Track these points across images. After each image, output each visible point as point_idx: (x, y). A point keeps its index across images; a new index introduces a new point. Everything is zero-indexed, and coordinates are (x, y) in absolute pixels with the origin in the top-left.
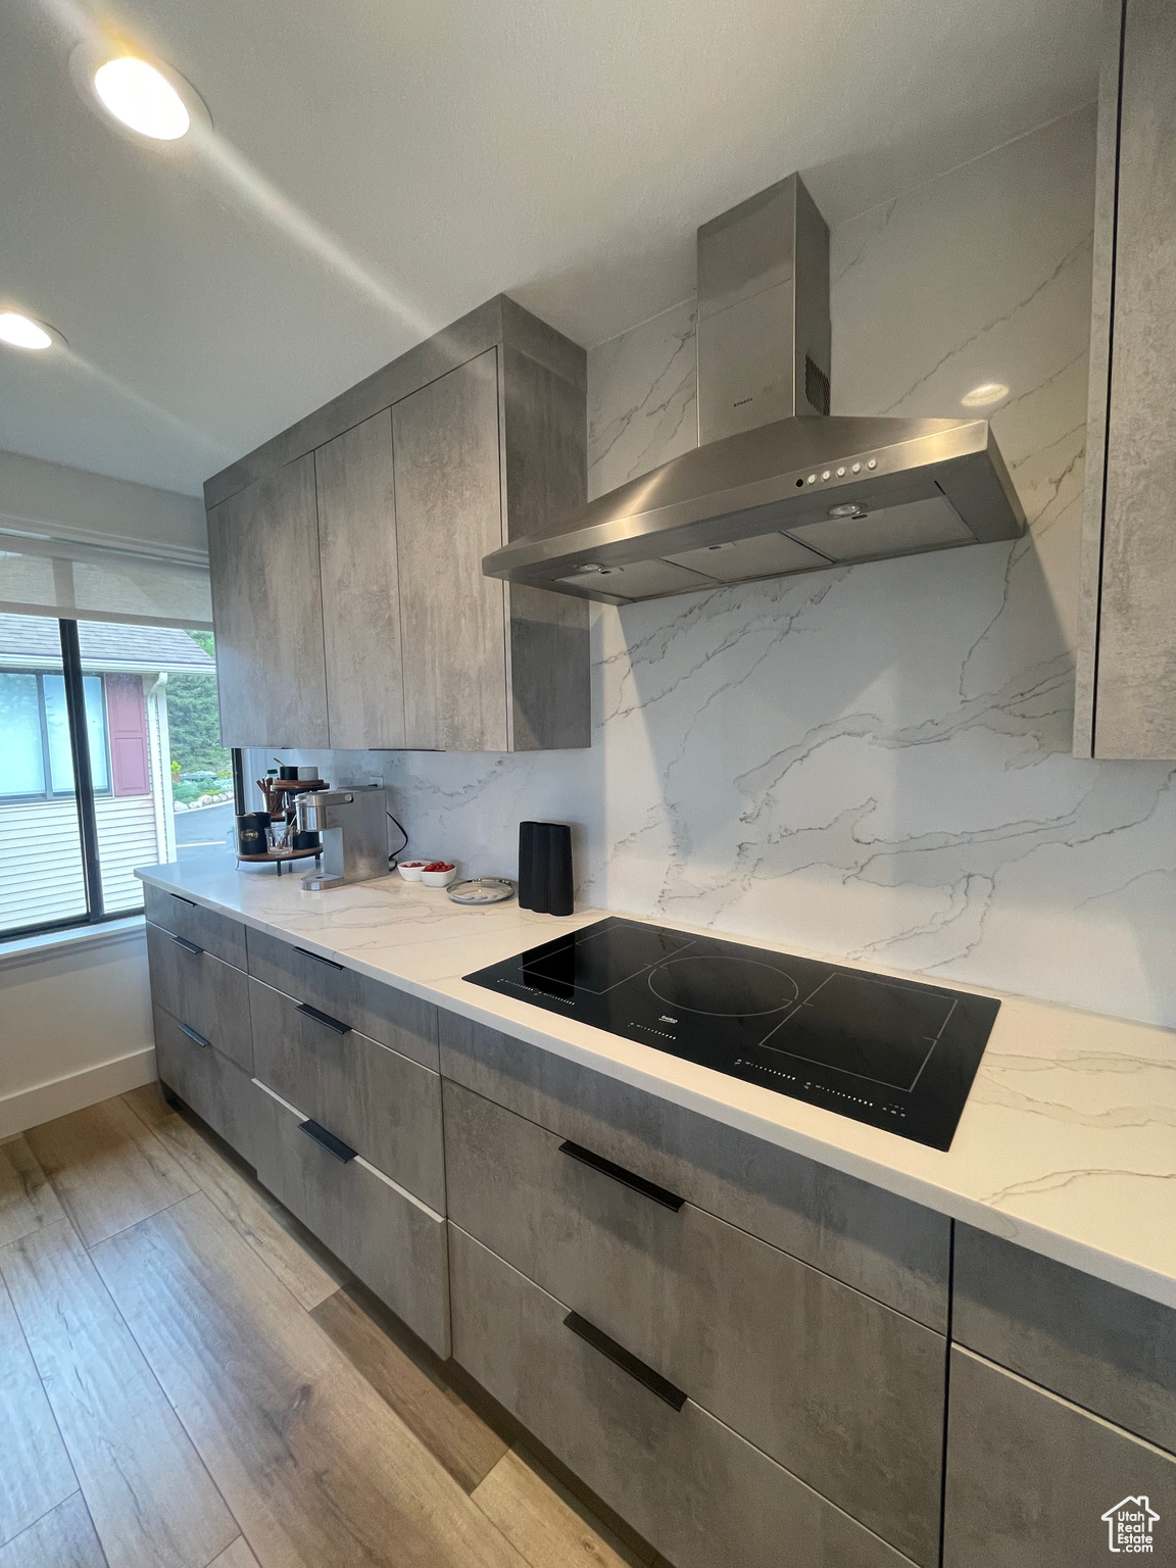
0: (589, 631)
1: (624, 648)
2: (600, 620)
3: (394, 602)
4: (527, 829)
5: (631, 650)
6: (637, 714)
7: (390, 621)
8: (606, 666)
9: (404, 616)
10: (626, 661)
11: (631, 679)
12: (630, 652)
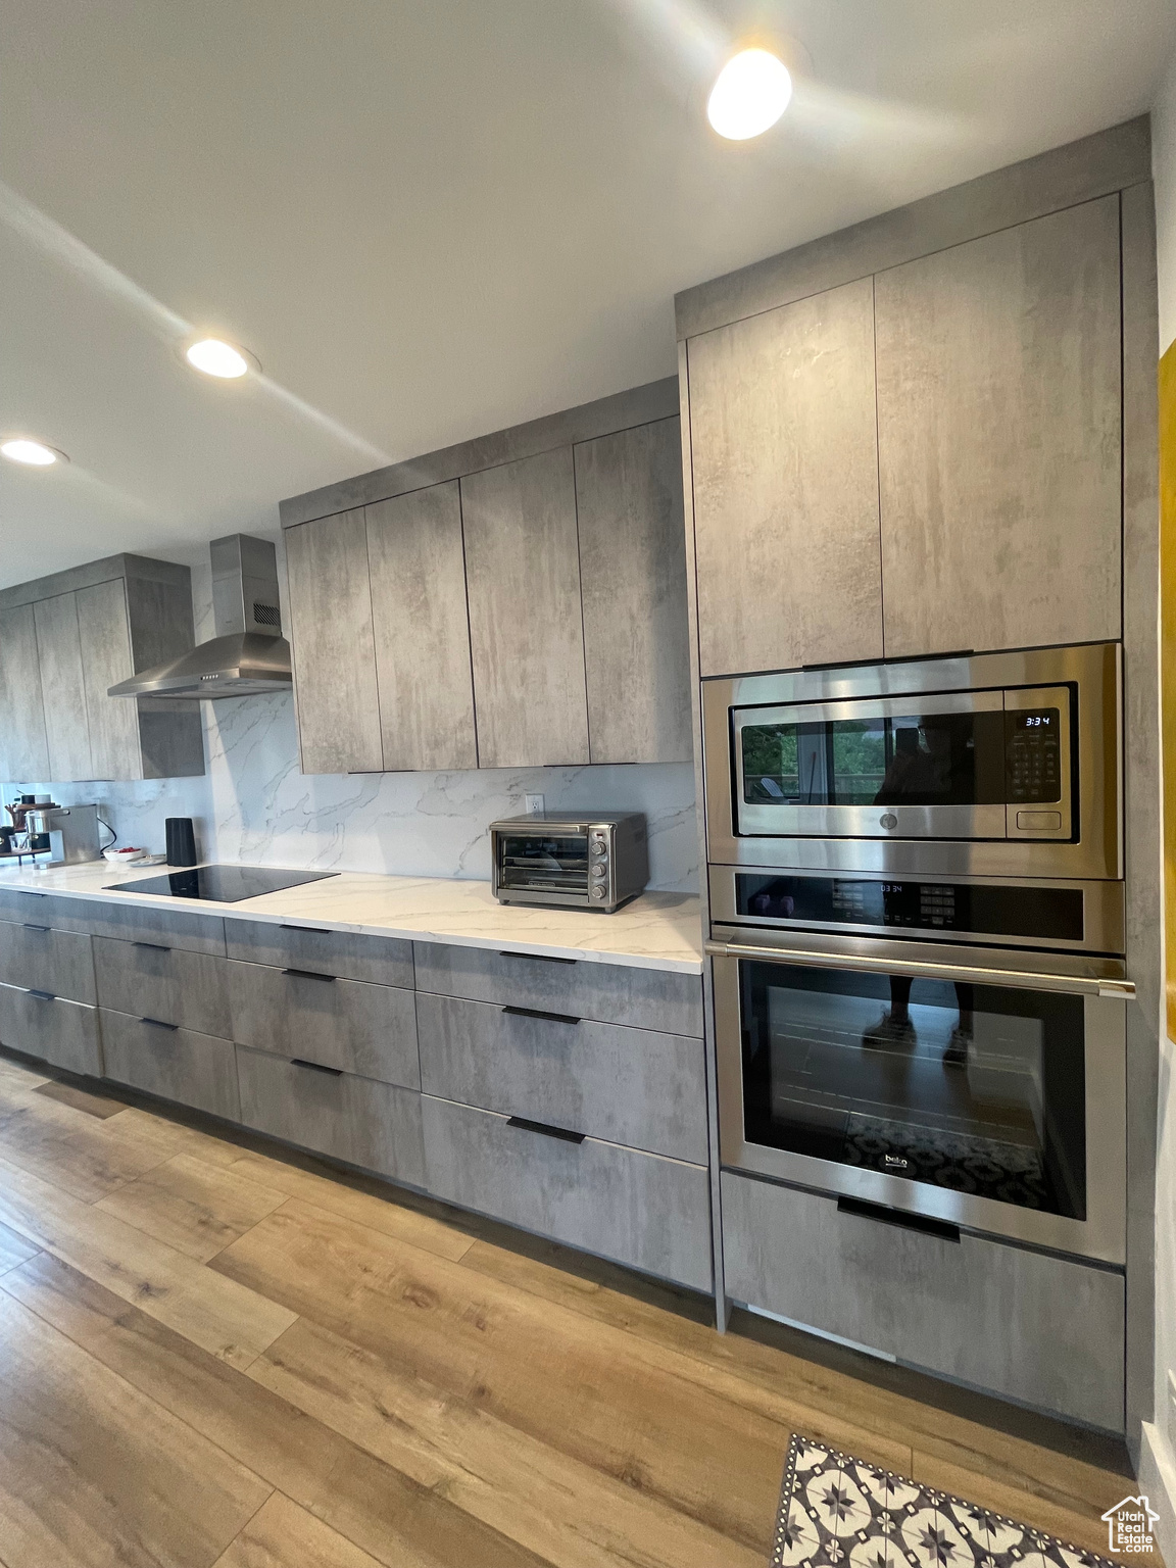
0: (198, 713)
1: (215, 722)
2: (205, 708)
3: (83, 698)
4: (169, 822)
5: (220, 723)
6: (223, 756)
7: (81, 709)
8: (210, 733)
10: (216, 729)
11: (219, 740)
12: (218, 724)
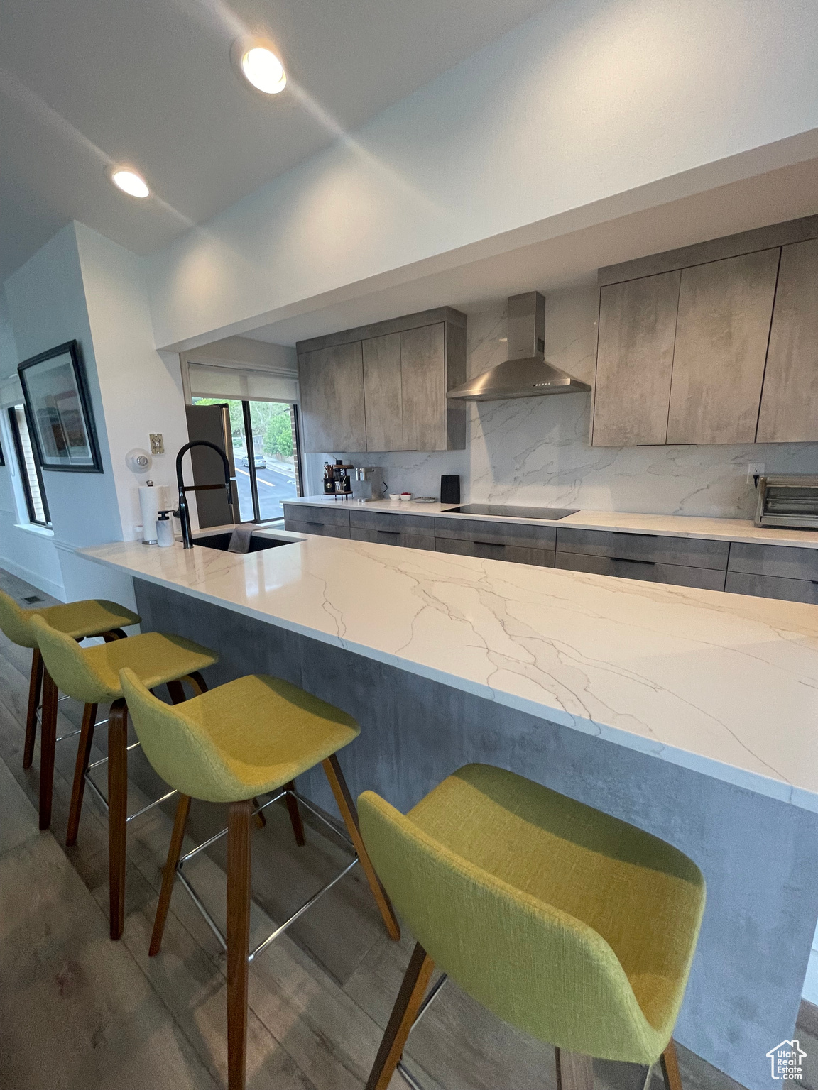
0: (465, 411)
1: (478, 416)
2: (470, 407)
3: (400, 401)
4: (444, 477)
5: (481, 417)
6: (483, 438)
7: (398, 407)
8: (472, 423)
9: (404, 405)
10: (478, 421)
11: (480, 427)
